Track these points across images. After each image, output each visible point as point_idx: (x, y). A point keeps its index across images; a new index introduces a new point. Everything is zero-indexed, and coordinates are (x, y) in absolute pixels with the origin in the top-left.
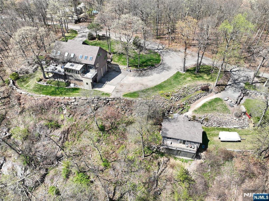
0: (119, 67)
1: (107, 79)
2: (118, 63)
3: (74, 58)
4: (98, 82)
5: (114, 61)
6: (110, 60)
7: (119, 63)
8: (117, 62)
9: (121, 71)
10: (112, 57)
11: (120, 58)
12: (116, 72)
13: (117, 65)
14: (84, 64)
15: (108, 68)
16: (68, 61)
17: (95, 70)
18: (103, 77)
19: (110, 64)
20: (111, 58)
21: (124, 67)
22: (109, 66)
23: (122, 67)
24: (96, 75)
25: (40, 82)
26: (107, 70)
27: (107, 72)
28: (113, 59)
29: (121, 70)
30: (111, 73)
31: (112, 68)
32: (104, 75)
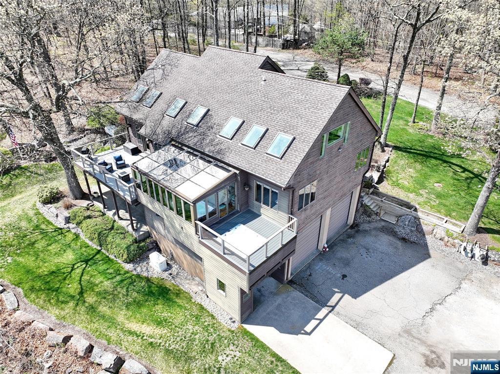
0: (417, 219)
1: (344, 276)
2: (412, 196)
3: (201, 130)
4: (291, 282)
5: (396, 184)
6: (376, 176)
7: (421, 200)
8: (408, 190)
9: (426, 245)
10: (387, 161)
11: (426, 177)
12: (399, 244)
13: (408, 206)
14: (234, 171)
15: (363, 209)
16: (172, 140)
17: (290, 219)
18: (322, 255)
19: (372, 193)
20: (385, 166)
21: (449, 226)
22: (367, 201)
23: (435, 221)
24: (289, 248)
25: (49, 205)
26: (351, 221)
27: (352, 227)
28: (389, 172)
29: (429, 239)
30: (368, 240)
31: (377, 214)
32: (332, 244)
